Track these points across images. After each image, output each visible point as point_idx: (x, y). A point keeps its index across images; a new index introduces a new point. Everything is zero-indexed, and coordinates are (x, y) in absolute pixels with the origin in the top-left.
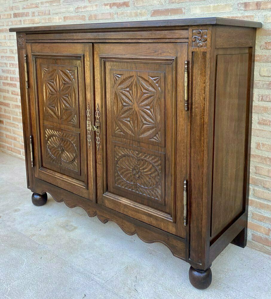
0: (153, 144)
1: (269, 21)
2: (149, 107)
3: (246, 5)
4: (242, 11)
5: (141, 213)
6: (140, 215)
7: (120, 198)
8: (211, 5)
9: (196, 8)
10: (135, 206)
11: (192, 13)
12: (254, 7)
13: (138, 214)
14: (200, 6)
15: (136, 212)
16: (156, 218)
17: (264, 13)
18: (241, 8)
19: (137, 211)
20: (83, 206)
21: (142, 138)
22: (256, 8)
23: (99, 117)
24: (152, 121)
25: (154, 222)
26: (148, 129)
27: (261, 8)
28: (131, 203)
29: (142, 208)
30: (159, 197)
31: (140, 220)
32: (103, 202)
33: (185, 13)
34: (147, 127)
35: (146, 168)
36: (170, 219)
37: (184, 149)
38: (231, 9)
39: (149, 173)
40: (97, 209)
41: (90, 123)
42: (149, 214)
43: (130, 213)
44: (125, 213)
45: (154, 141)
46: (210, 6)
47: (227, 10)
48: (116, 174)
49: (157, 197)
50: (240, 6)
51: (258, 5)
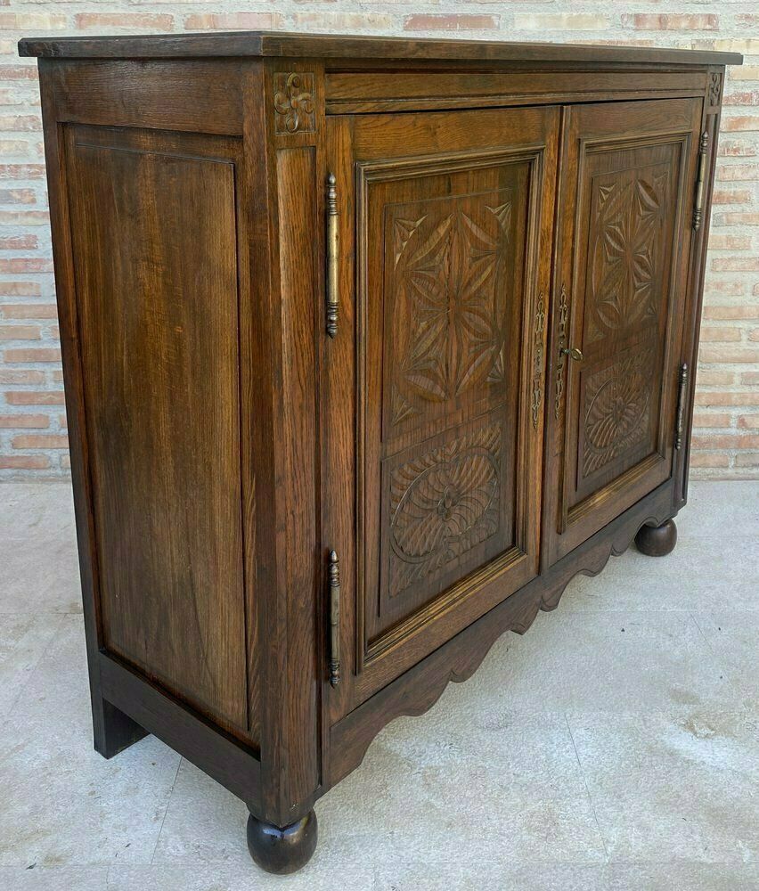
3: (639, 19)
4: (631, 32)
8: (564, 14)
9: (528, 17)
11: (518, 28)
12: (657, 25)
14: (537, 14)
18: (628, 25)
27: (668, 27)
33: (499, 27)
38: (608, 24)
46: (561, 16)
47: (599, 26)
50: (625, 19)
51: (662, 21)
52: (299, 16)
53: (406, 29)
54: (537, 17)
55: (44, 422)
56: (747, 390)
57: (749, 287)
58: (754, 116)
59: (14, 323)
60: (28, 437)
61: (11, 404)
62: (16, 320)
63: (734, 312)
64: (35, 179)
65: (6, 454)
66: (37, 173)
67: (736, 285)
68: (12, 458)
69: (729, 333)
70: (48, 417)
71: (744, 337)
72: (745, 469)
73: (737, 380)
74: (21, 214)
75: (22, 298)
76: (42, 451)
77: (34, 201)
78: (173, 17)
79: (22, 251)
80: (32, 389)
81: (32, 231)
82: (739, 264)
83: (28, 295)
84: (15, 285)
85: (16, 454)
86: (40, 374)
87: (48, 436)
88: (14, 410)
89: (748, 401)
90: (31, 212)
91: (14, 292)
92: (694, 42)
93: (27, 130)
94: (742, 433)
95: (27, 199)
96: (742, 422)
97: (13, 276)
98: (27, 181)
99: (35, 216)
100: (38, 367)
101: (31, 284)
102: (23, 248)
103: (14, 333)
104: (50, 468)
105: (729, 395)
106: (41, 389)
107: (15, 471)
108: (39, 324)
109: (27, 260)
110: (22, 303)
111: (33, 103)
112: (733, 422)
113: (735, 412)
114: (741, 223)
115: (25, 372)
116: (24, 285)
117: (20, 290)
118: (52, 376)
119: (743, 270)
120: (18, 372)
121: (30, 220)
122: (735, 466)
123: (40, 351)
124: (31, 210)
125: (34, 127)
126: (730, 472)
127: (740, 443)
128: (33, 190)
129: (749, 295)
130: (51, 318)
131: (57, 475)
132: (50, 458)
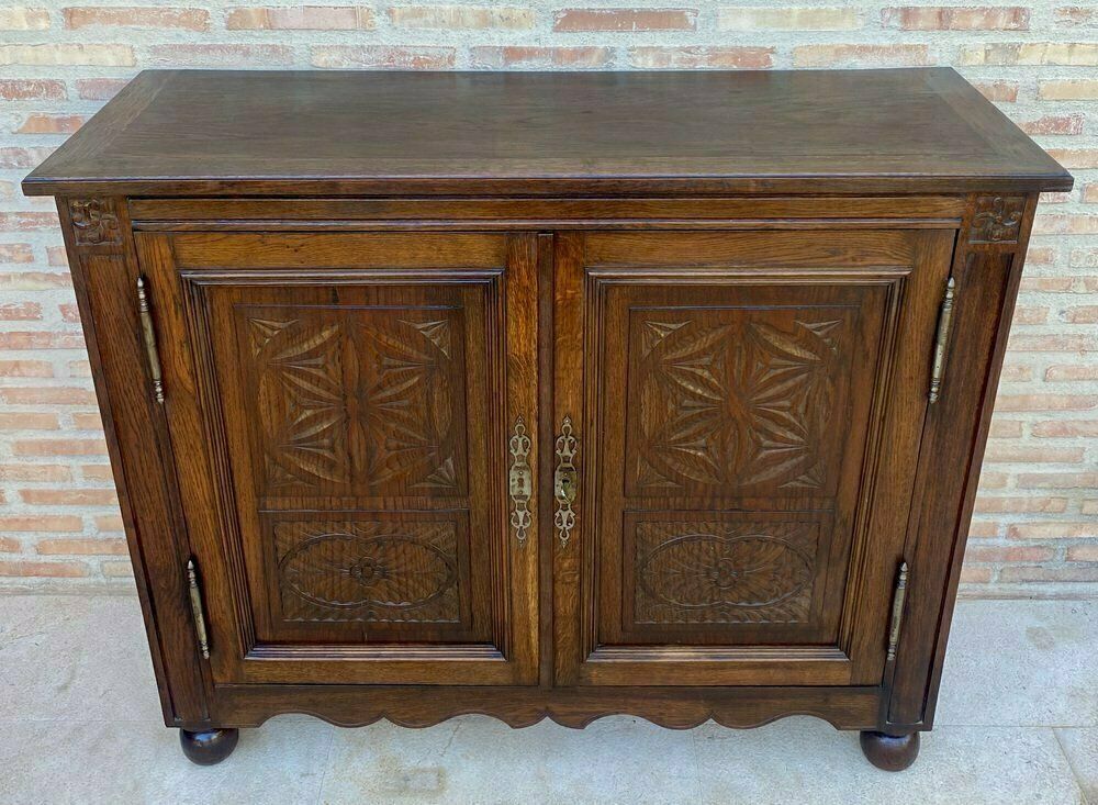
0: (793, 495)
1: (969, 63)
2: (787, 403)
3: (908, 15)
4: (894, 32)
5: (735, 668)
6: (727, 673)
7: (653, 652)
8: (795, 8)
9: (739, 13)
10: (718, 658)
11: (722, 28)
12: (933, 21)
13: (719, 672)
14: (754, 8)
15: (715, 670)
16: (788, 666)
17: (957, 41)
18: (891, 23)
19: (723, 667)
20: (485, 709)
21: (754, 486)
22: (937, 25)
23: (571, 455)
24: (796, 438)
25: (779, 677)
26: (780, 459)
27: (952, 25)
28: (700, 654)
29: (742, 657)
30: (801, 614)
31: (730, 683)
32: (580, 678)
33: (696, 26)
34: (777, 454)
36: (839, 656)
37: (905, 491)
38: (860, 22)
40: (554, 702)
41: (526, 475)
42: (762, 662)
43: (691, 679)
44: (672, 683)
45: (797, 488)
46: (790, 11)
47: (847, 25)
48: (640, 595)
49: (795, 616)
50: (888, 15)
51: (943, 18)
52: (397, 12)
53: (557, 29)
54: (753, 13)
55: (78, 524)
56: (1024, 494)
57: (1040, 372)
58: (1069, 149)
59: (23, 409)
60: (56, 541)
61: (31, 503)
62: (24, 406)
63: (1016, 402)
64: (29, 230)
65: (30, 560)
66: (31, 223)
67: (1021, 369)
68: (39, 565)
69: (1005, 427)
70: (80, 519)
71: (1027, 432)
72: (1011, 585)
73: (1011, 482)
74: (15, 277)
75: (29, 379)
76: (76, 557)
77: (30, 259)
78: (207, 12)
79: (24, 322)
80: (55, 487)
81: (32, 298)
82: (1028, 342)
83: (37, 376)
84: (17, 364)
85: (42, 561)
86: (64, 469)
87: (82, 540)
88: (34, 510)
89: (1025, 507)
90: (28, 273)
91: (16, 373)
92: (990, 47)
93: (11, 167)
94: (1012, 544)
95: (21, 256)
96: (1013, 532)
97: (15, 352)
98: (18, 233)
99: (34, 279)
100: (60, 461)
101: (39, 363)
102: (23, 319)
103: (23, 421)
104: (90, 574)
105: (1000, 500)
106: (68, 486)
107: (44, 579)
108: (55, 410)
109: (29, 334)
110: (31, 386)
111: (15, 130)
112: (1001, 532)
113: (1004, 520)
114: (1036, 290)
115: (44, 467)
116: (29, 364)
117: (25, 370)
118: (81, 471)
119: (1036, 349)
120: (33, 467)
121: (29, 284)
122: (998, 582)
123: (61, 443)
124: (27, 271)
125: (19, 163)
126: (992, 588)
127: (1008, 555)
128: (29, 246)
129: (1038, 381)
130: (71, 403)
131: (99, 584)
132: (88, 565)
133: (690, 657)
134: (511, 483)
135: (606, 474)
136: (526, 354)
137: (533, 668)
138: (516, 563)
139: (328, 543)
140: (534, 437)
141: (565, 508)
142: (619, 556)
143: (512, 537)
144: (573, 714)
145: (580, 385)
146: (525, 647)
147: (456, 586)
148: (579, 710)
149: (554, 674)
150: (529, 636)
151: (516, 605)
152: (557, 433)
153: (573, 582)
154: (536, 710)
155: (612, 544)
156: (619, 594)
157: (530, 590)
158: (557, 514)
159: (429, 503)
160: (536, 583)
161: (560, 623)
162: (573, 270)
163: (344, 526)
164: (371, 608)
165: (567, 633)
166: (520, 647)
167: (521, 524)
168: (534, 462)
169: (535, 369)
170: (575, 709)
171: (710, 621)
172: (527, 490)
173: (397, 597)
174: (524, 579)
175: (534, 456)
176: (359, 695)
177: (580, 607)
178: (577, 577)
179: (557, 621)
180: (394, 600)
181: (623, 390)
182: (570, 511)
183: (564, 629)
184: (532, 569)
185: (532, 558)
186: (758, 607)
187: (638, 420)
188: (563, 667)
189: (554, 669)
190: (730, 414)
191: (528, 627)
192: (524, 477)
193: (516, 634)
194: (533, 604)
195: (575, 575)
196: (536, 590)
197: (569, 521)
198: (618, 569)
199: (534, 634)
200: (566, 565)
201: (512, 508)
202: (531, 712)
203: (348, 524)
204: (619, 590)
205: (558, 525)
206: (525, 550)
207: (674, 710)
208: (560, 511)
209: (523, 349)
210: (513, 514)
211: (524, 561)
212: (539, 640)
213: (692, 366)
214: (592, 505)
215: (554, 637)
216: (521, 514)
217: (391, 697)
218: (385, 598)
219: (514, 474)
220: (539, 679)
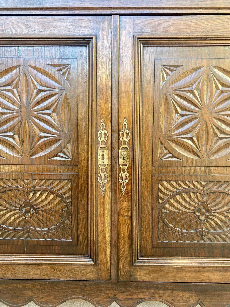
5: (209, 271)
6: (206, 274)
7: (169, 260)
10: (201, 264)
13: (202, 274)
15: (200, 271)
19: (202, 270)
20: (84, 296)
23: (127, 141)
26: (228, 145)
28: (192, 261)
29: (214, 263)
31: (208, 281)
32: (131, 276)
34: (226, 141)
35: (219, 203)
39: (225, 208)
40: (118, 291)
41: (106, 152)
42: (224, 268)
43: (188, 278)
44: (178, 280)
48: (161, 225)
133: (187, 263)
134: (98, 157)
135: (144, 152)
136: (106, 84)
137: (107, 270)
138: (100, 205)
139: (9, 192)
140: (109, 130)
141: (124, 171)
142: (150, 201)
143: (98, 189)
144: (128, 299)
145: (131, 101)
146: (103, 256)
147: (70, 219)
148: (131, 297)
149: (118, 273)
150: (105, 249)
151: (99, 230)
152: (120, 127)
153: (127, 216)
154: (109, 297)
155: (147, 194)
156: (151, 224)
157: (106, 221)
158: (120, 175)
159: (59, 170)
160: (109, 216)
161: (122, 241)
162: (128, 37)
163: (17, 182)
164: (28, 232)
165: (125, 248)
166: (101, 256)
167: (103, 181)
168: (109, 146)
169: (110, 92)
170: (129, 297)
171: (196, 242)
172: (106, 161)
173: (42, 225)
174: (104, 214)
175: (109, 141)
176: (20, 286)
177: (131, 232)
178: (130, 213)
179: (120, 240)
180: (40, 227)
181: (152, 105)
182: (126, 173)
183: (123, 245)
184: (107, 207)
185: (108, 201)
186: (220, 233)
187: (159, 122)
188: (123, 269)
189: (118, 270)
190: (203, 119)
191: (105, 243)
192: (104, 154)
193: (100, 247)
194: (108, 230)
195: (129, 211)
196: (109, 221)
197: (126, 179)
198: (150, 209)
199: (108, 248)
200: (124, 205)
201: (98, 172)
202: (106, 298)
203: (19, 181)
204: (151, 222)
205: (120, 181)
206: (104, 196)
207: (179, 298)
208: (122, 173)
209: (104, 81)
210: (99, 175)
211: (104, 203)
212: (111, 252)
213: (185, 91)
214: (137, 170)
215: (119, 251)
216: (103, 175)
217: (36, 287)
218: (36, 225)
219: (100, 152)
220: (110, 276)
